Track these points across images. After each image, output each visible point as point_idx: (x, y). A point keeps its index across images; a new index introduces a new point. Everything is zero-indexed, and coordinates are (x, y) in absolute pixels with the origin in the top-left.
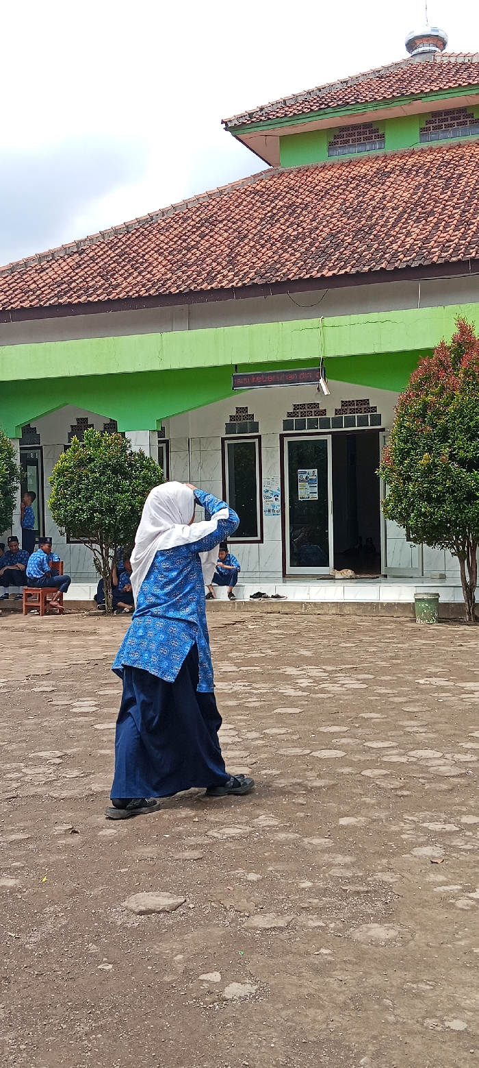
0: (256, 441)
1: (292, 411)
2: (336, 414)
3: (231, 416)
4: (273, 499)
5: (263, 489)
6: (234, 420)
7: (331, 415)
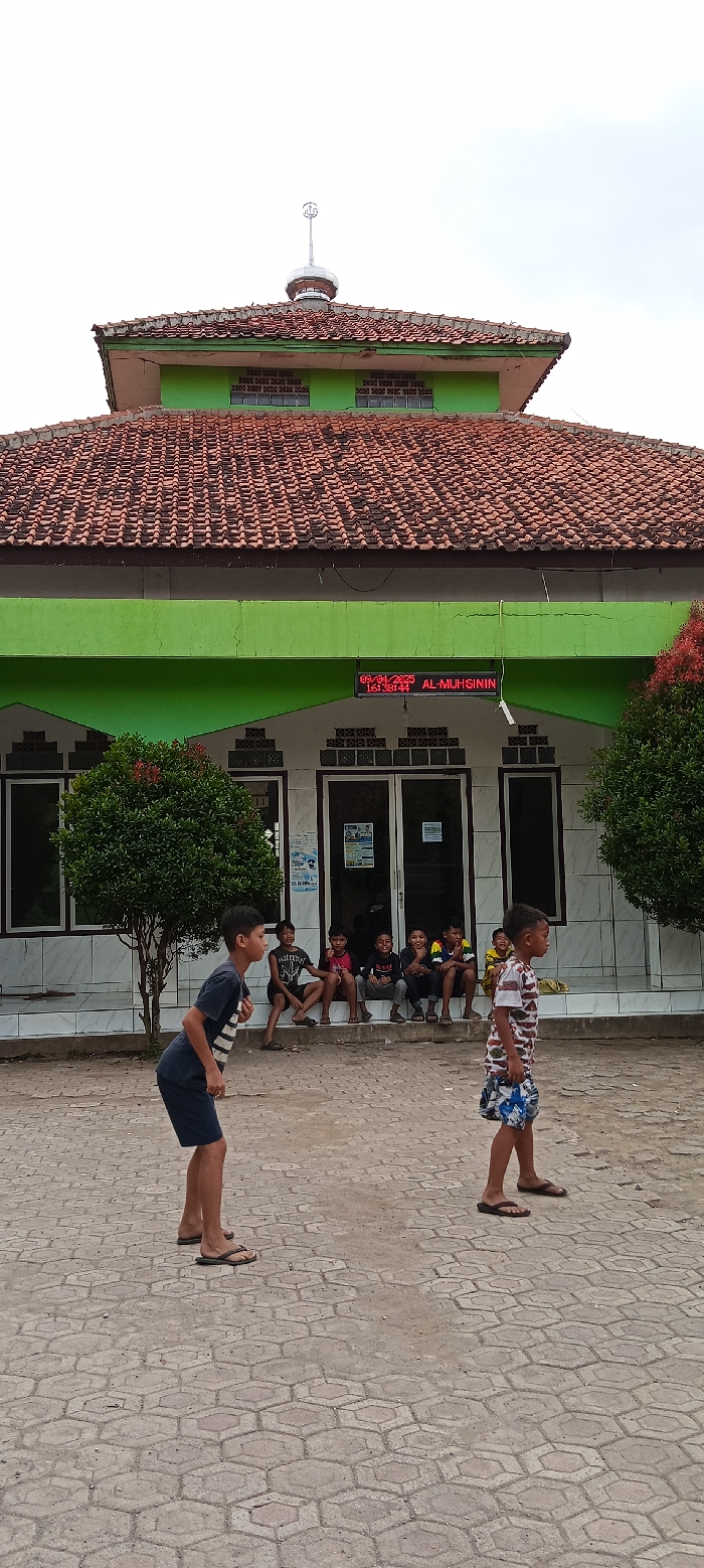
0: (279, 779)
1: (334, 738)
2: (400, 745)
3: (237, 741)
4: (306, 865)
5: (291, 851)
6: (243, 747)
7: (392, 746)
